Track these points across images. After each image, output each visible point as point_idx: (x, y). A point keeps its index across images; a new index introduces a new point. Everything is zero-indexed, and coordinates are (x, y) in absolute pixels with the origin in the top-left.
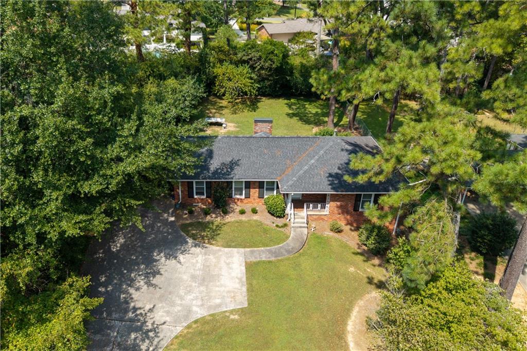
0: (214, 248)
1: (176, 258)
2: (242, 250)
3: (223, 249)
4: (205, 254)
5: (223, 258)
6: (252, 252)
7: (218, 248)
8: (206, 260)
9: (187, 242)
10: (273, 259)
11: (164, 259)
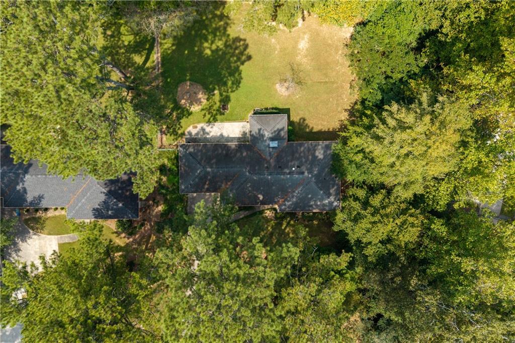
0: (43, 236)
1: (26, 241)
2: (56, 236)
3: (47, 236)
4: (39, 239)
5: (48, 242)
6: (61, 237)
7: (45, 236)
8: (40, 243)
9: (29, 232)
10: (71, 241)
11: (21, 242)
